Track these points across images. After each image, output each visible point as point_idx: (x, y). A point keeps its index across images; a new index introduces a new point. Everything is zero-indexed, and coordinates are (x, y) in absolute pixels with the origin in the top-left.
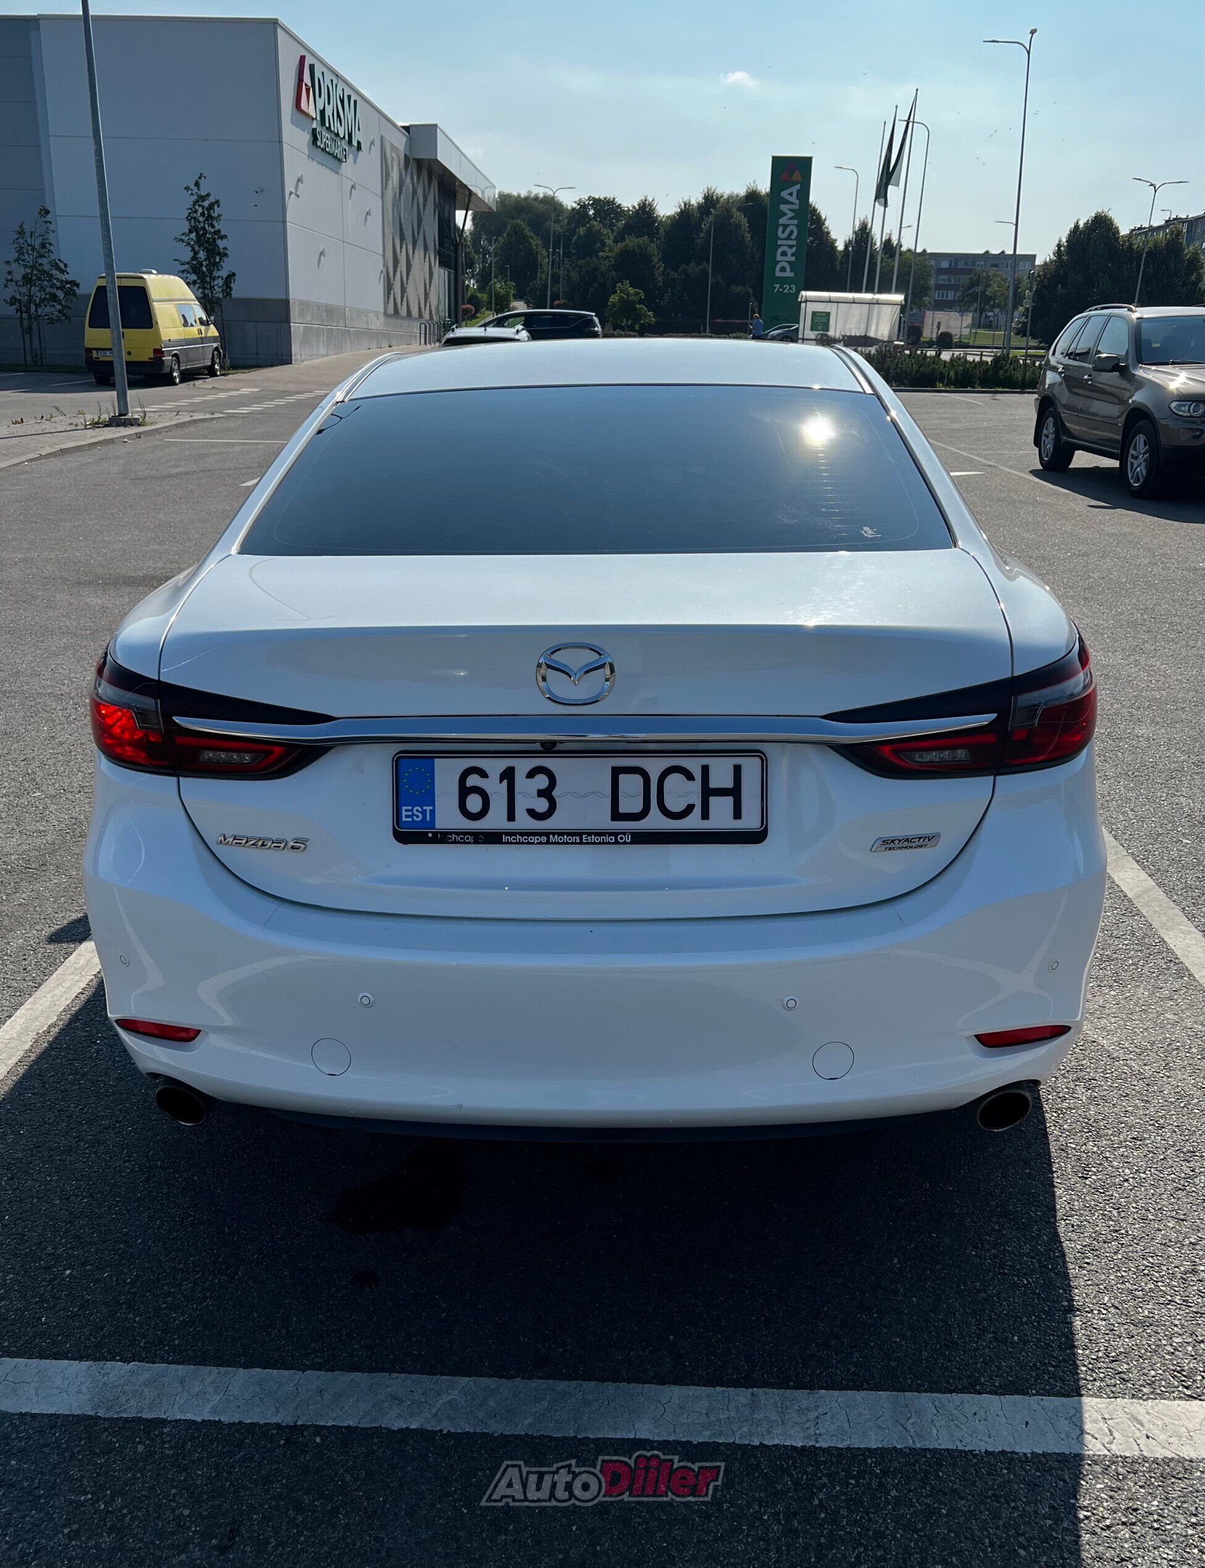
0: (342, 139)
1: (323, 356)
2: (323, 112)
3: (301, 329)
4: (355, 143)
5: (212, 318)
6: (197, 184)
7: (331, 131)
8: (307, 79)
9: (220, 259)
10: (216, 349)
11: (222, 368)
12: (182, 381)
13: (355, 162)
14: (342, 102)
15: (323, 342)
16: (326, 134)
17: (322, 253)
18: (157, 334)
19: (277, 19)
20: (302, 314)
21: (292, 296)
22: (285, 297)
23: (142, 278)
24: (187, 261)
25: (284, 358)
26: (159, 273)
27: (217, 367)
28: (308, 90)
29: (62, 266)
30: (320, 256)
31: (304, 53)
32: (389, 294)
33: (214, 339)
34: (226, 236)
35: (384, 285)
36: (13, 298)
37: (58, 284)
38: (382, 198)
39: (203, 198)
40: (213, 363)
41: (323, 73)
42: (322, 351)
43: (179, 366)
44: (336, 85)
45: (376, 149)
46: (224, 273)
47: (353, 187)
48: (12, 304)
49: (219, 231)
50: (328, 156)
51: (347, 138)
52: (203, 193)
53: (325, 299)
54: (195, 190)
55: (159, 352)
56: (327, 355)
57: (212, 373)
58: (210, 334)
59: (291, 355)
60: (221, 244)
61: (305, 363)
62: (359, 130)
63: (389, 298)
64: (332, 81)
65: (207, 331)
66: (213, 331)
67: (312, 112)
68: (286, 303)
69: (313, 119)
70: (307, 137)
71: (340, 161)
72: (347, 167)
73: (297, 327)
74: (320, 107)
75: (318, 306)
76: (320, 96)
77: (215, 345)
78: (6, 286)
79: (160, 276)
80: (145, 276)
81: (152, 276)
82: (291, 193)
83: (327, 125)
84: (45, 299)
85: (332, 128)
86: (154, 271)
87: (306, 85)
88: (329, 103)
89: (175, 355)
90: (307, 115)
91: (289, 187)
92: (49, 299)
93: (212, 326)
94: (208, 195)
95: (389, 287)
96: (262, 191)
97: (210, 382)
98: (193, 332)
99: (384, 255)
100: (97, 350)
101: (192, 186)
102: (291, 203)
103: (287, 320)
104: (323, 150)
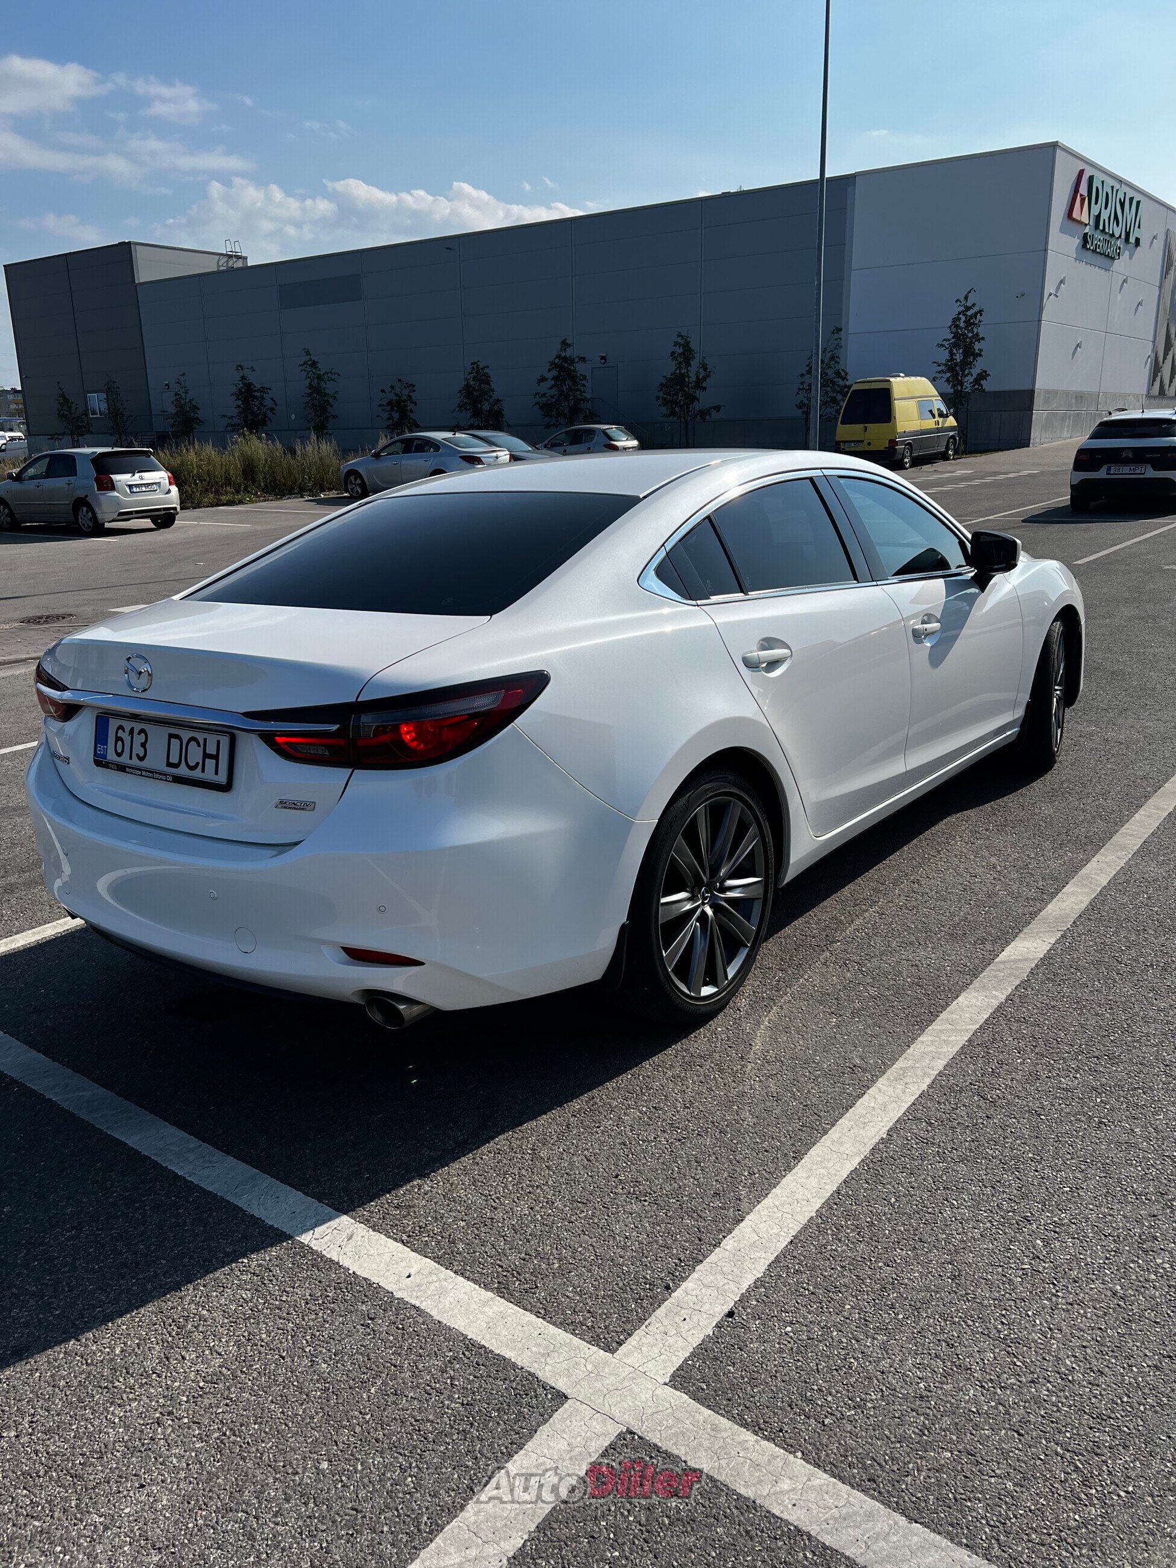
0: (1118, 238)
1: (1066, 438)
2: (1098, 217)
3: (1044, 416)
4: (1132, 240)
5: (952, 410)
6: (966, 298)
7: (1106, 233)
8: (1083, 190)
9: (974, 359)
10: (953, 437)
11: (956, 452)
12: (911, 467)
13: (1131, 258)
14: (1122, 205)
15: (1069, 426)
16: (1098, 236)
17: (1078, 346)
18: (895, 427)
19: (1057, 142)
20: (1047, 401)
21: (1039, 385)
22: (1030, 387)
23: (889, 381)
24: (944, 362)
25: (1022, 441)
26: (906, 376)
27: (950, 452)
28: (1083, 201)
29: (843, 374)
30: (1076, 348)
31: (1082, 166)
32: (1155, 376)
33: (952, 429)
34: (983, 338)
35: (1150, 370)
36: (802, 402)
37: (838, 389)
38: (1160, 287)
39: (968, 308)
40: (947, 448)
41: (1103, 182)
42: (1065, 434)
43: (911, 453)
44: (1117, 191)
45: (1159, 244)
46: (975, 372)
47: (1125, 281)
48: (800, 408)
49: (977, 334)
50: (1098, 255)
51: (1123, 236)
52: (969, 304)
53: (1076, 387)
54: (963, 302)
55: (893, 442)
56: (1071, 438)
57: (944, 457)
58: (946, 425)
59: (1029, 440)
60: (977, 346)
61: (1044, 445)
62: (1139, 227)
63: (1154, 380)
64: (1112, 187)
65: (943, 423)
66: (951, 421)
67: (1085, 218)
68: (1032, 392)
69: (1086, 225)
70: (1077, 241)
71: (1113, 259)
72: (1120, 265)
73: (1038, 414)
74: (1095, 210)
75: (1067, 393)
76: (1096, 203)
77: (951, 434)
78: (798, 393)
79: (907, 379)
80: (892, 379)
81: (899, 379)
82: (1050, 294)
83: (1101, 227)
84: (827, 402)
85: (1107, 231)
86: (902, 375)
87: (1081, 195)
88: (1106, 208)
89: (909, 444)
90: (1080, 222)
91: (1049, 287)
92: (830, 402)
93: (951, 418)
94: (974, 305)
95: (1156, 369)
96: (1023, 295)
97: (940, 466)
98: (930, 424)
99: (1154, 342)
100: (844, 442)
101: (962, 299)
102: (1049, 304)
103: (1030, 409)
104: (1094, 251)
